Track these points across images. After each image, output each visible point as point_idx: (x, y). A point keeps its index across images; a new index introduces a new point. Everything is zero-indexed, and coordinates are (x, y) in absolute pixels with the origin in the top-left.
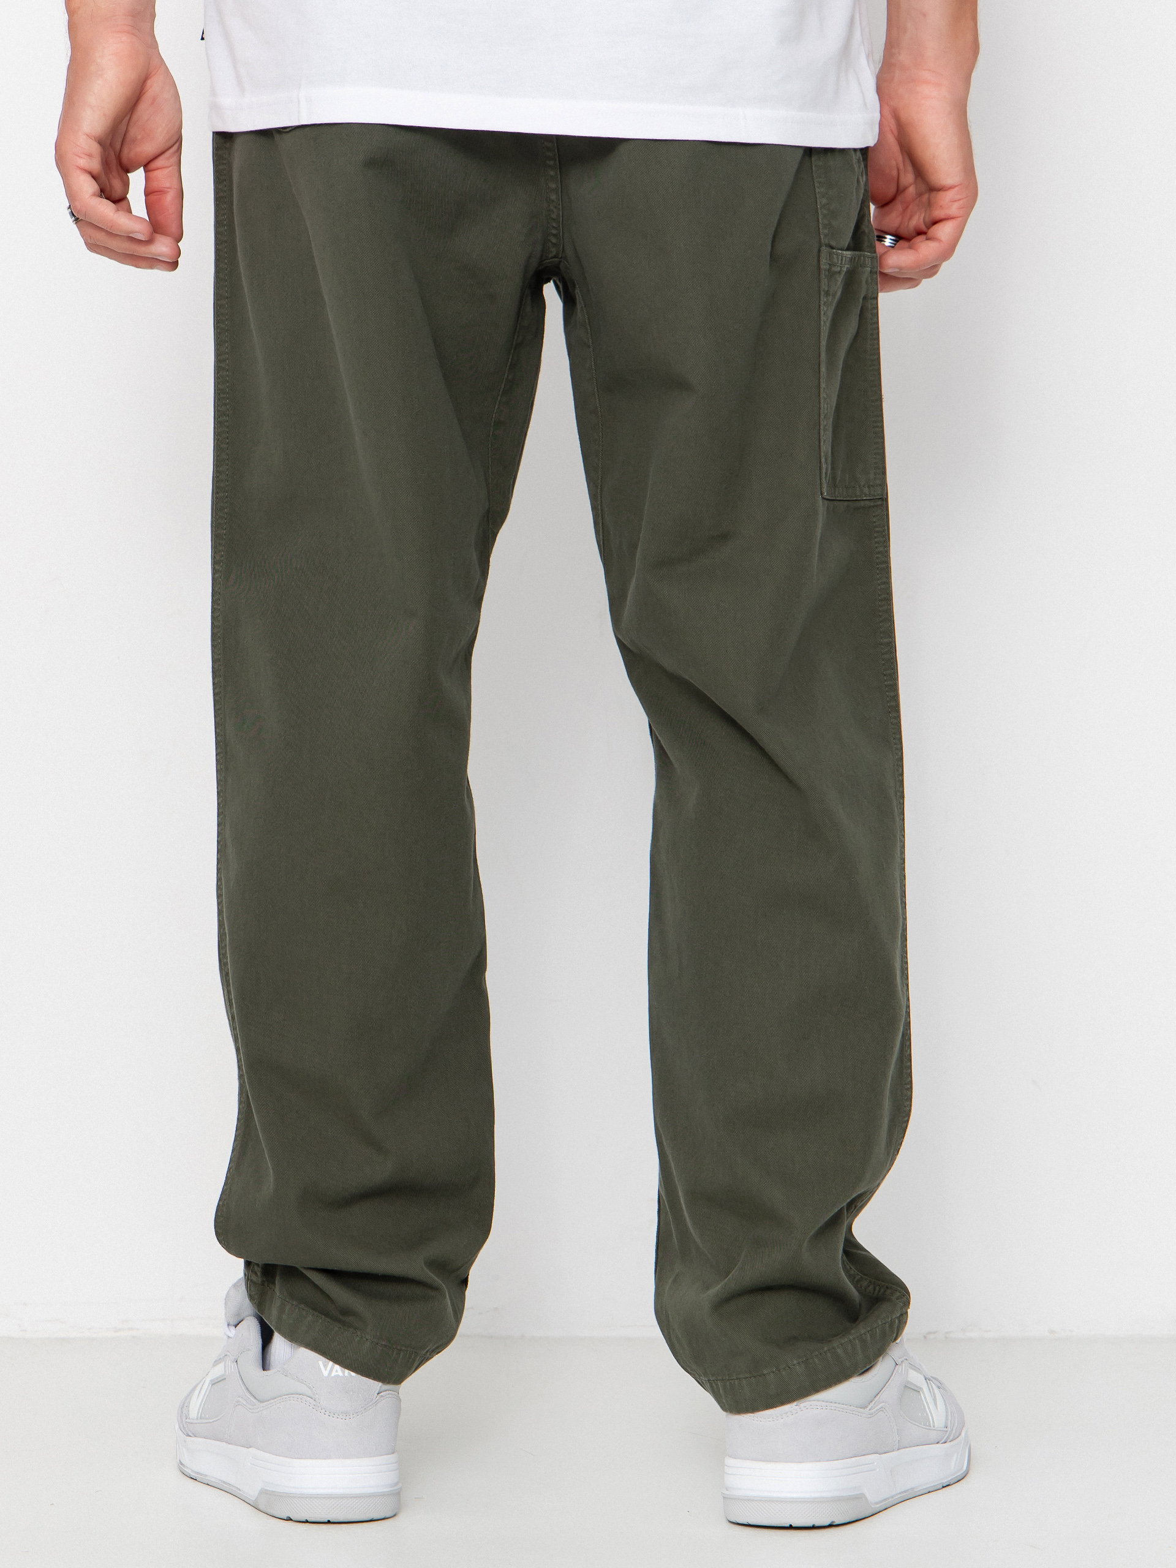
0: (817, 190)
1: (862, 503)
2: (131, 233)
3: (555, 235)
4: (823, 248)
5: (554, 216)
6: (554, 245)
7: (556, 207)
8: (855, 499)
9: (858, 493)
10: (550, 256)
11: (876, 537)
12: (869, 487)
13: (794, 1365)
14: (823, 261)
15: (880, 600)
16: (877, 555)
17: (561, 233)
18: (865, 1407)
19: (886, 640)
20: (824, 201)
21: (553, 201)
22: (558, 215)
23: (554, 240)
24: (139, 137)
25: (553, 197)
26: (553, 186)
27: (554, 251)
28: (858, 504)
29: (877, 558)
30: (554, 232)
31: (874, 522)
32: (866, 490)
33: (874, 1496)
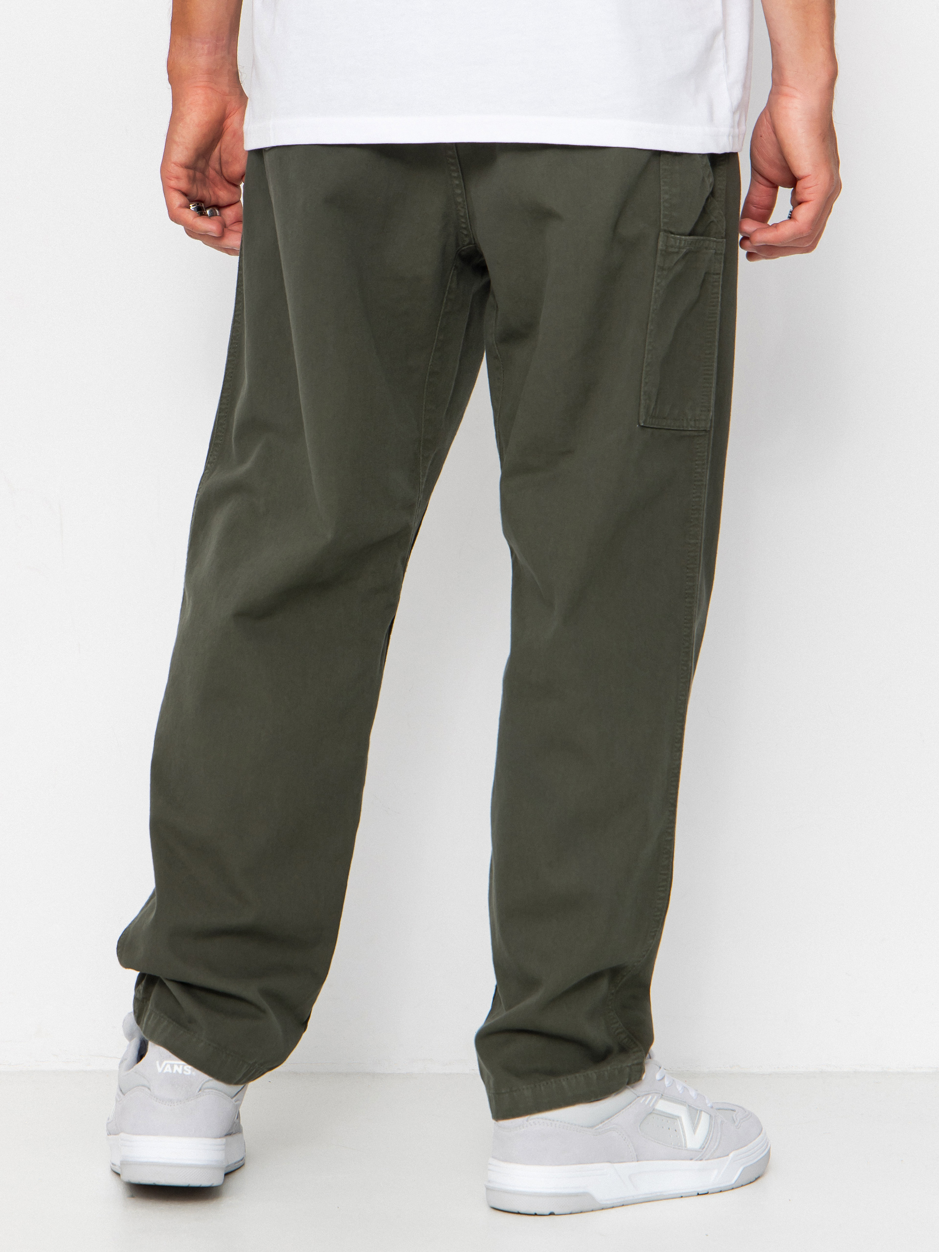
0: (662, 188)
1: (688, 433)
2: (207, 232)
3: (465, 228)
4: (662, 234)
5: (462, 214)
6: (466, 235)
7: (463, 208)
8: (682, 429)
9: (685, 425)
10: (466, 243)
11: (696, 460)
12: (695, 420)
13: (523, 1089)
14: (660, 243)
15: (693, 510)
16: (696, 475)
17: (469, 227)
18: (592, 1127)
19: (693, 541)
20: (667, 197)
21: (460, 203)
22: (465, 212)
23: (465, 232)
24: (230, 160)
25: (460, 200)
26: (459, 191)
27: (467, 240)
28: (684, 433)
29: (695, 477)
30: (464, 226)
31: (697, 448)
32: (692, 423)
33: (602, 1196)
